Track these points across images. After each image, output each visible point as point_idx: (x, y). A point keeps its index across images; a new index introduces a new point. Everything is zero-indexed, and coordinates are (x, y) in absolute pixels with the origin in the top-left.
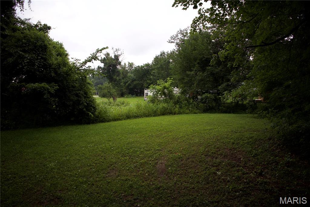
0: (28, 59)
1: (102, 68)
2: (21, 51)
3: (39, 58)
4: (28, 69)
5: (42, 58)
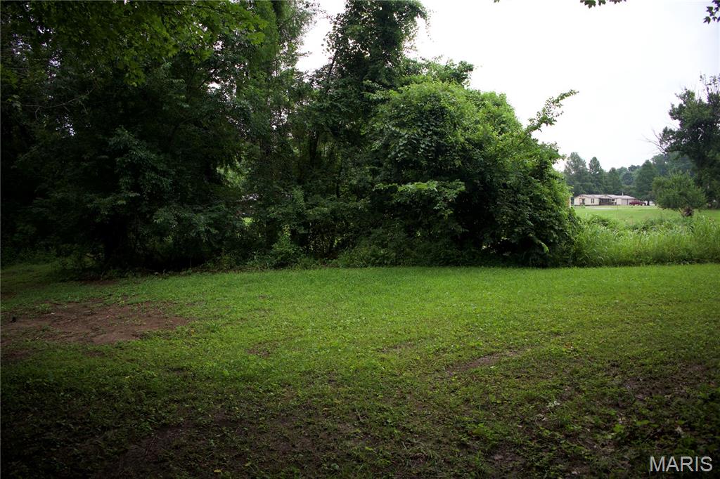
0: (405, 139)
1: (674, 133)
2: (393, 126)
3: (429, 133)
4: (405, 156)
5: (436, 133)
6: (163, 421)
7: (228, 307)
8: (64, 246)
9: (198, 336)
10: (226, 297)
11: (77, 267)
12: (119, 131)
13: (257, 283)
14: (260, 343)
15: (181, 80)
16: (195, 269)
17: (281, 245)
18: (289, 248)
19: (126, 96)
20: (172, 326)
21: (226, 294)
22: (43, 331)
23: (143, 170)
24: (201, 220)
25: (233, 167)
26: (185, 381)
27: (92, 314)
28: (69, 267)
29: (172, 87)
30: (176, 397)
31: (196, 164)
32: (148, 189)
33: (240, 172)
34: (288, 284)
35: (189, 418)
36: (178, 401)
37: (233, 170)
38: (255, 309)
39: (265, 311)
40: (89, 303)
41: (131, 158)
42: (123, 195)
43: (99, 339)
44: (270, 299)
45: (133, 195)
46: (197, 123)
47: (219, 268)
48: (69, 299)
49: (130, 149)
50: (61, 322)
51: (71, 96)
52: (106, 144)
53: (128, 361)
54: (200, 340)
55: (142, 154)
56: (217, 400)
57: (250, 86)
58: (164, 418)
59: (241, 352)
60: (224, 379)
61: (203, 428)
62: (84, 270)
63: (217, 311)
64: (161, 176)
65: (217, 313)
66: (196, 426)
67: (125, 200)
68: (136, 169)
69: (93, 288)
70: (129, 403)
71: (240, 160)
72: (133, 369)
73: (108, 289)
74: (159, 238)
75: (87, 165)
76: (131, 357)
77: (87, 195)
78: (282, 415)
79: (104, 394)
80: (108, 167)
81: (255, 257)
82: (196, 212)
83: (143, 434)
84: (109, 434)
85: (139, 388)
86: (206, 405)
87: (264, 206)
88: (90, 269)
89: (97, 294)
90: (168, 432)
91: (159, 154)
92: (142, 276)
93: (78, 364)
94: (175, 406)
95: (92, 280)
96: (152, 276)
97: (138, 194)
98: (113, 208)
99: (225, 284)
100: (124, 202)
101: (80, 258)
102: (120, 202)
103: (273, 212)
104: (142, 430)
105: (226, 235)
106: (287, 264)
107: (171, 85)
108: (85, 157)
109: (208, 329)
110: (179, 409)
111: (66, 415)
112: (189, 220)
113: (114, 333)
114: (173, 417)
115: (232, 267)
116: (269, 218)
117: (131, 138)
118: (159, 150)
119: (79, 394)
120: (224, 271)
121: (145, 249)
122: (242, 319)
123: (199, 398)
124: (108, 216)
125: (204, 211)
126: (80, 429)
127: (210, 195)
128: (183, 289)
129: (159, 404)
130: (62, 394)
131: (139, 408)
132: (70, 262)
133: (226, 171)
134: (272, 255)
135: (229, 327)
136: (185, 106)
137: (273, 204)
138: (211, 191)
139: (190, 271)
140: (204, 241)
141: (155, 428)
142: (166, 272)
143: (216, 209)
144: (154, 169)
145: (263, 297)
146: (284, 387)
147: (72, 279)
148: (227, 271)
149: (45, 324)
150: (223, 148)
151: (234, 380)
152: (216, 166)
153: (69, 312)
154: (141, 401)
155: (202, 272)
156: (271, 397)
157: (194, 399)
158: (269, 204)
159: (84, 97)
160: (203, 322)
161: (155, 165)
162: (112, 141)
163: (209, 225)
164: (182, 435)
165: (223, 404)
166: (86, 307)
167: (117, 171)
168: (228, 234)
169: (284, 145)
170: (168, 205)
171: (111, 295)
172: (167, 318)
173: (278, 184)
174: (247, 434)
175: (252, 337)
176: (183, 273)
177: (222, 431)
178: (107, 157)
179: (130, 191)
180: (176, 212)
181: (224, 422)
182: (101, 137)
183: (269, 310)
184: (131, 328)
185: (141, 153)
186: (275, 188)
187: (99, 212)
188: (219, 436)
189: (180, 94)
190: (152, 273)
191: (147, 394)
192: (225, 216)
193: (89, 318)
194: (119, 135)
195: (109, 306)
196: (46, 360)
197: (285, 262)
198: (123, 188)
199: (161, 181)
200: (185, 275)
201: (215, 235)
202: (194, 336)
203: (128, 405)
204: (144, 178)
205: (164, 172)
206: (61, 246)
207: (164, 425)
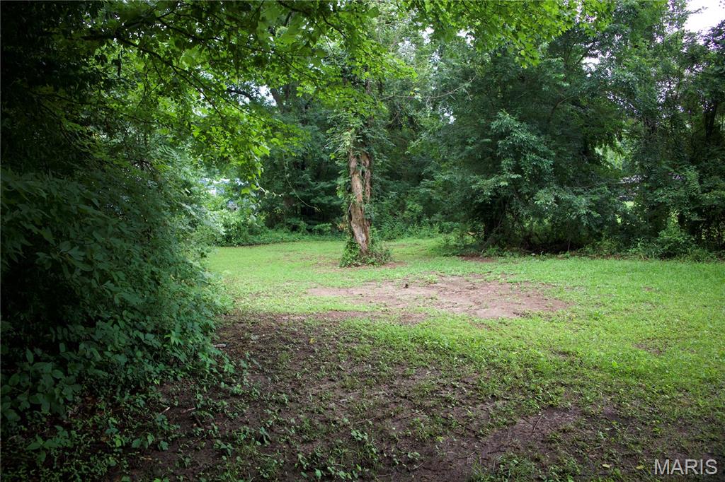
6: (551, 402)
7: (610, 295)
8: (447, 223)
9: (581, 322)
10: (607, 284)
11: (459, 244)
12: (501, 115)
13: (641, 273)
14: (649, 339)
15: (560, 59)
16: (574, 252)
17: (669, 233)
18: (679, 237)
19: (505, 80)
20: (552, 309)
21: (607, 282)
22: (432, 298)
23: (524, 152)
24: (582, 202)
25: (613, 146)
26: (572, 366)
27: (474, 288)
28: (452, 243)
29: (550, 67)
30: (563, 381)
31: (576, 144)
32: (529, 171)
33: (620, 152)
34: (677, 277)
35: (577, 404)
36: (566, 385)
37: (613, 150)
38: (640, 301)
39: (651, 303)
40: (471, 279)
41: (512, 141)
42: (505, 176)
43: (482, 312)
44: (656, 291)
45: (514, 176)
46: (575, 102)
47: (598, 253)
48: (453, 273)
49: (512, 131)
50: (446, 293)
51: (456, 86)
52: (489, 128)
53: (514, 337)
54: (582, 327)
55: (523, 136)
56: (606, 391)
57: (635, 57)
58: (551, 399)
59: (628, 346)
60: (613, 371)
61: (592, 418)
62: (466, 247)
63: (598, 298)
64: (541, 157)
65: (598, 301)
66: (583, 414)
67: (507, 181)
68: (518, 151)
69: (474, 264)
70: (517, 378)
71: (620, 139)
72: (520, 346)
73: (487, 266)
74: (538, 219)
75: (471, 148)
76: (516, 334)
77: (472, 177)
78: (680, 422)
79: (493, 365)
80: (491, 150)
81: (639, 244)
82: (577, 194)
83: (531, 411)
84: (499, 403)
85: (527, 365)
86: (594, 394)
87: (651, 189)
88: (471, 246)
89: (478, 270)
90: (555, 414)
91: (539, 135)
92: (519, 256)
93: (468, 333)
94: (563, 389)
95: (472, 256)
96: (529, 257)
97: (520, 176)
98: (495, 190)
99: (606, 271)
100: (507, 184)
101: (462, 236)
102: (502, 184)
103: (662, 196)
104: (530, 406)
105: (608, 219)
106: (674, 255)
107: (549, 64)
108: (470, 141)
109: (591, 316)
110: (566, 394)
111: (459, 378)
112: (569, 202)
113: (496, 309)
114: (560, 401)
115: (612, 254)
116: (658, 202)
117: (512, 121)
118: (539, 132)
119: (471, 361)
120: (604, 257)
121: (524, 230)
122: (626, 310)
123: (587, 386)
124: (490, 197)
125: (585, 193)
126: (472, 394)
127: (592, 177)
128: (562, 272)
129: (547, 385)
130: (456, 358)
131: (527, 385)
132: (453, 238)
133: (605, 151)
134: (657, 243)
135: (612, 317)
136: (565, 85)
137: (661, 187)
138: (592, 172)
139: (568, 254)
140: (584, 224)
141: (543, 408)
142: (543, 254)
143: (598, 191)
144: (534, 150)
145: (649, 289)
146: (680, 392)
147: (454, 254)
148: (607, 257)
149: (433, 293)
150: (603, 127)
151: (624, 374)
152: (595, 146)
153: (453, 284)
154: (529, 378)
155: (580, 256)
156: (666, 399)
157: (582, 386)
158: (658, 187)
159: (467, 85)
160: (584, 308)
161: (536, 147)
162: (494, 124)
163: (590, 207)
164: (569, 420)
165: (613, 397)
166: (468, 281)
167: (499, 154)
168: (610, 218)
169: (675, 119)
170: (548, 187)
171: (490, 272)
172: (546, 300)
173: (667, 164)
174: (639, 435)
175: (639, 330)
176: (560, 256)
177: (611, 425)
178: (489, 140)
179: (511, 173)
180: (556, 194)
181: (614, 416)
182: (483, 121)
183: (656, 303)
184: (512, 306)
185: (522, 134)
186: (664, 169)
187: (482, 192)
188: (608, 429)
189: (559, 73)
190: (530, 254)
191: (535, 372)
192: (607, 199)
193: (471, 291)
194: (500, 119)
195: (489, 282)
196: (439, 325)
197: (672, 252)
198: (505, 169)
199: (542, 163)
200: (562, 258)
201: (596, 219)
202: (575, 321)
203: (515, 379)
204: (525, 159)
205: (544, 153)
206: (444, 224)
207: (551, 406)
